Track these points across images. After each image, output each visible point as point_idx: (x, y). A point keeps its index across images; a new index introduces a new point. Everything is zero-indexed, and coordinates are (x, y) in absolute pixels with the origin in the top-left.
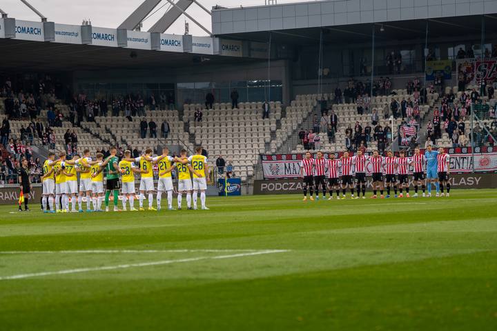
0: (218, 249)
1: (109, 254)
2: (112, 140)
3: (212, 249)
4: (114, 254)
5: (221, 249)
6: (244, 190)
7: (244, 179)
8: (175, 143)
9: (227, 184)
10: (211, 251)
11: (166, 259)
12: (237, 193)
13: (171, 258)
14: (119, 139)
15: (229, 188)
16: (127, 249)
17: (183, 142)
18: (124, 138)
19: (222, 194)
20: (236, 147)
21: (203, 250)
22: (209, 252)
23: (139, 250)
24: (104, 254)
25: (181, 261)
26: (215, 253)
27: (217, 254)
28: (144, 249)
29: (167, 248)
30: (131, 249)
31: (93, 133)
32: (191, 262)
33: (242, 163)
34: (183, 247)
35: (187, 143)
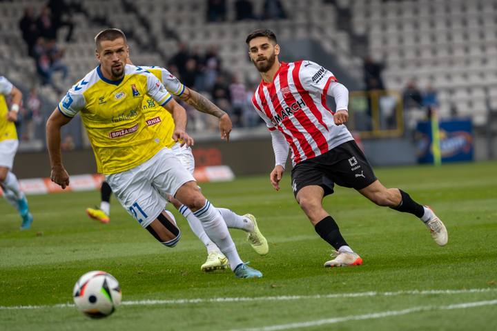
0: (452, 288)
1: (178, 306)
2: (140, 31)
3: (436, 288)
4: (193, 306)
5: (459, 288)
6: (480, 148)
7: (480, 120)
8: (301, 34)
9: (437, 134)
10: (433, 292)
11: (326, 315)
12: (462, 157)
13: (340, 311)
14: (157, 28)
15: (441, 145)
16: (225, 295)
17: (321, 30)
18: (171, 25)
19: (426, 159)
20: (458, 39)
21: (416, 292)
22: (430, 296)
23: (253, 297)
24: (166, 306)
25: (365, 317)
26: (445, 296)
27: (452, 299)
28: (266, 295)
29: (321, 290)
30: (233, 295)
31: (92, 13)
32: (391, 319)
33: (475, 80)
34: (365, 287)
35: (331, 32)
